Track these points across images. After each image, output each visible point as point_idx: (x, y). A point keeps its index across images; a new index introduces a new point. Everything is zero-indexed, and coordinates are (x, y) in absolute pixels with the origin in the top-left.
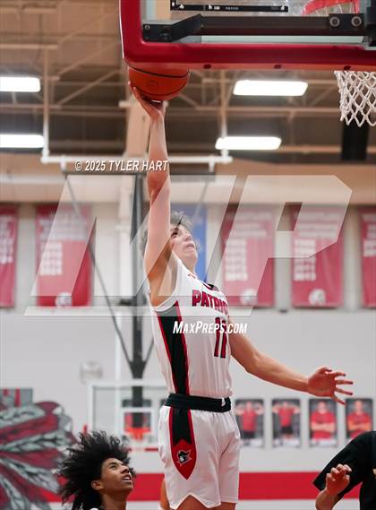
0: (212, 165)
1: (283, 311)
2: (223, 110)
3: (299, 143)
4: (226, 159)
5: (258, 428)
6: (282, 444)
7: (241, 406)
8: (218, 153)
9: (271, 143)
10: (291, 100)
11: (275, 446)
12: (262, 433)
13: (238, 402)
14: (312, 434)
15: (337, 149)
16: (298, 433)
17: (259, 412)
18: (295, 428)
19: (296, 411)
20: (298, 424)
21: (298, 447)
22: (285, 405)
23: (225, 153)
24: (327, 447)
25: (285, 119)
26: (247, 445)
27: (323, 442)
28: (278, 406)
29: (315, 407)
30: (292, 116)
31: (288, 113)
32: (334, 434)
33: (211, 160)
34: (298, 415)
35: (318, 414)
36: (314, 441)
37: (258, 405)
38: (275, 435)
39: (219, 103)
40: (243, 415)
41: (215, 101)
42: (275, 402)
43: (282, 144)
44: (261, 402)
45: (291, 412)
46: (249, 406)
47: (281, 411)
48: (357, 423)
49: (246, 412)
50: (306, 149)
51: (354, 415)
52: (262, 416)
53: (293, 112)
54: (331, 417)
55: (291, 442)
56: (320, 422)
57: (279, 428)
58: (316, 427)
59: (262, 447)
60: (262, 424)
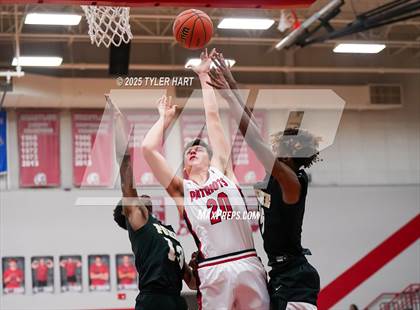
0: (9, 78)
1: (67, 190)
2: (17, 36)
3: (77, 61)
4: (19, 74)
5: (49, 278)
6: (68, 290)
7: (35, 262)
8: (14, 69)
9: (55, 62)
10: (70, 29)
11: (62, 291)
12: (52, 282)
13: (33, 259)
14: (91, 282)
15: (106, 67)
16: (81, 281)
17: (50, 266)
18: (78, 277)
19: (79, 264)
20: (80, 275)
21: (81, 291)
22: (70, 260)
23: (19, 69)
24: (102, 291)
25: (66, 43)
26: (42, 291)
27: (99, 287)
28: (64, 261)
29: (92, 261)
30: (71, 41)
31: (68, 38)
32: (109, 281)
33: (8, 74)
34: (81, 268)
35: (95, 266)
36: (92, 287)
37: (49, 261)
38: (63, 283)
39: (14, 30)
40: (37, 269)
41: (10, 29)
42: (61, 258)
43: (63, 62)
44: (52, 258)
45: (74, 266)
46: (42, 261)
47: (66, 265)
48: (125, 273)
49: (40, 267)
50: (82, 67)
51: (123, 267)
52: (53, 269)
53: (72, 38)
54: (106, 269)
55: (76, 288)
56: (97, 273)
57: (65, 278)
58: (93, 276)
59: (53, 292)
60: (52, 275)
